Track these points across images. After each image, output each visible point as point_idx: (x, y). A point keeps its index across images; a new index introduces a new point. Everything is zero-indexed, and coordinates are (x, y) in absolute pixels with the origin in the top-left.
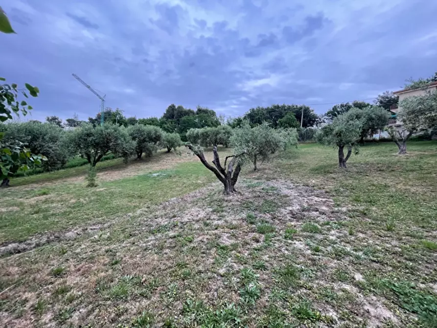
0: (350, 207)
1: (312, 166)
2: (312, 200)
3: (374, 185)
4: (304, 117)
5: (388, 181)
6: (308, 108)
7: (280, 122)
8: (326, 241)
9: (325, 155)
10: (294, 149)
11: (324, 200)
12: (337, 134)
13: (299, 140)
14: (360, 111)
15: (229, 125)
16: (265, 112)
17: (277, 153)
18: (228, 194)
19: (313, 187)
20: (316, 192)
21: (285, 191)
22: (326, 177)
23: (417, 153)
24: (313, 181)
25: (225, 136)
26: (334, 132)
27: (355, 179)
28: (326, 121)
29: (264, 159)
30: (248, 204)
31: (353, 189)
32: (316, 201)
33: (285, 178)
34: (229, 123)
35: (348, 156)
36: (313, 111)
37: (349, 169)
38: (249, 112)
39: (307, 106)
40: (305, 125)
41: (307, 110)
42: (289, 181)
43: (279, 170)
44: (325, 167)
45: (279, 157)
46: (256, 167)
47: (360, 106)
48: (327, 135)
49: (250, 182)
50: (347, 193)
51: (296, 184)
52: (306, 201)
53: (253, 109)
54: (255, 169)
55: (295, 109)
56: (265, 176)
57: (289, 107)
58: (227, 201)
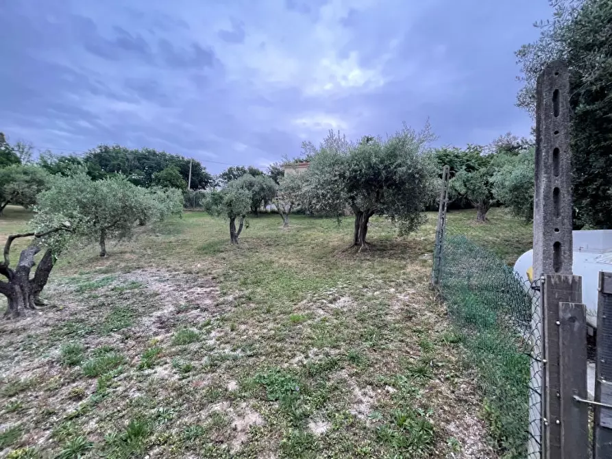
0: (237, 293)
1: (200, 244)
2: (193, 293)
3: (262, 262)
4: (193, 176)
5: (273, 257)
6: (198, 165)
7: (156, 177)
8: (202, 350)
9: (218, 228)
10: (176, 219)
11: (208, 290)
12: (227, 203)
13: (185, 206)
14: (253, 179)
15: (46, 166)
16: (130, 157)
17: (149, 225)
18: (18, 314)
19: (198, 273)
20: (200, 281)
21: (155, 287)
22: (215, 257)
23: (296, 226)
24: (199, 265)
25: (29, 187)
26: (224, 201)
27: (246, 256)
28: (221, 184)
29: (122, 236)
30: (72, 326)
31: (243, 270)
32: (198, 294)
33: (158, 266)
34: (45, 162)
35: (240, 230)
36: (205, 169)
37: (241, 246)
38: (98, 151)
39: (197, 160)
40: (194, 186)
41: (196, 166)
42: (164, 270)
43: (149, 252)
44: (216, 244)
45: (153, 231)
46: (104, 250)
47: (254, 173)
48: (216, 204)
49: (88, 279)
50: (235, 277)
51: (174, 273)
52: (183, 297)
53: (106, 148)
54: (103, 254)
55: (180, 161)
56: (123, 265)
57: (172, 157)
58: (12, 332)
